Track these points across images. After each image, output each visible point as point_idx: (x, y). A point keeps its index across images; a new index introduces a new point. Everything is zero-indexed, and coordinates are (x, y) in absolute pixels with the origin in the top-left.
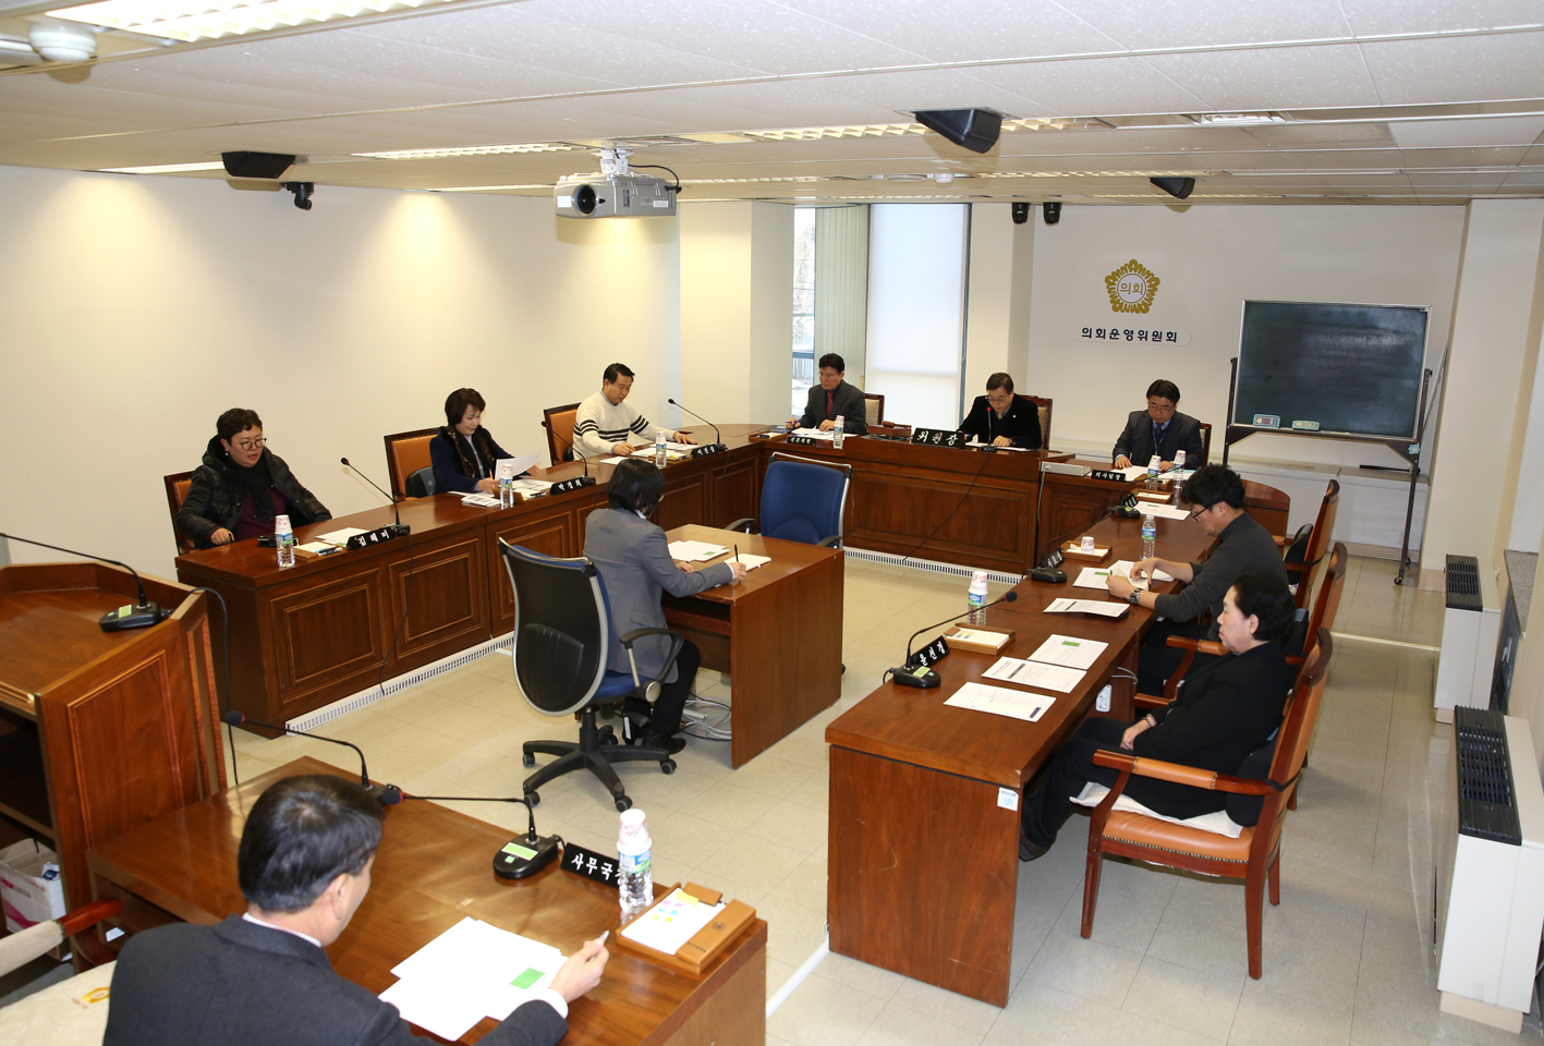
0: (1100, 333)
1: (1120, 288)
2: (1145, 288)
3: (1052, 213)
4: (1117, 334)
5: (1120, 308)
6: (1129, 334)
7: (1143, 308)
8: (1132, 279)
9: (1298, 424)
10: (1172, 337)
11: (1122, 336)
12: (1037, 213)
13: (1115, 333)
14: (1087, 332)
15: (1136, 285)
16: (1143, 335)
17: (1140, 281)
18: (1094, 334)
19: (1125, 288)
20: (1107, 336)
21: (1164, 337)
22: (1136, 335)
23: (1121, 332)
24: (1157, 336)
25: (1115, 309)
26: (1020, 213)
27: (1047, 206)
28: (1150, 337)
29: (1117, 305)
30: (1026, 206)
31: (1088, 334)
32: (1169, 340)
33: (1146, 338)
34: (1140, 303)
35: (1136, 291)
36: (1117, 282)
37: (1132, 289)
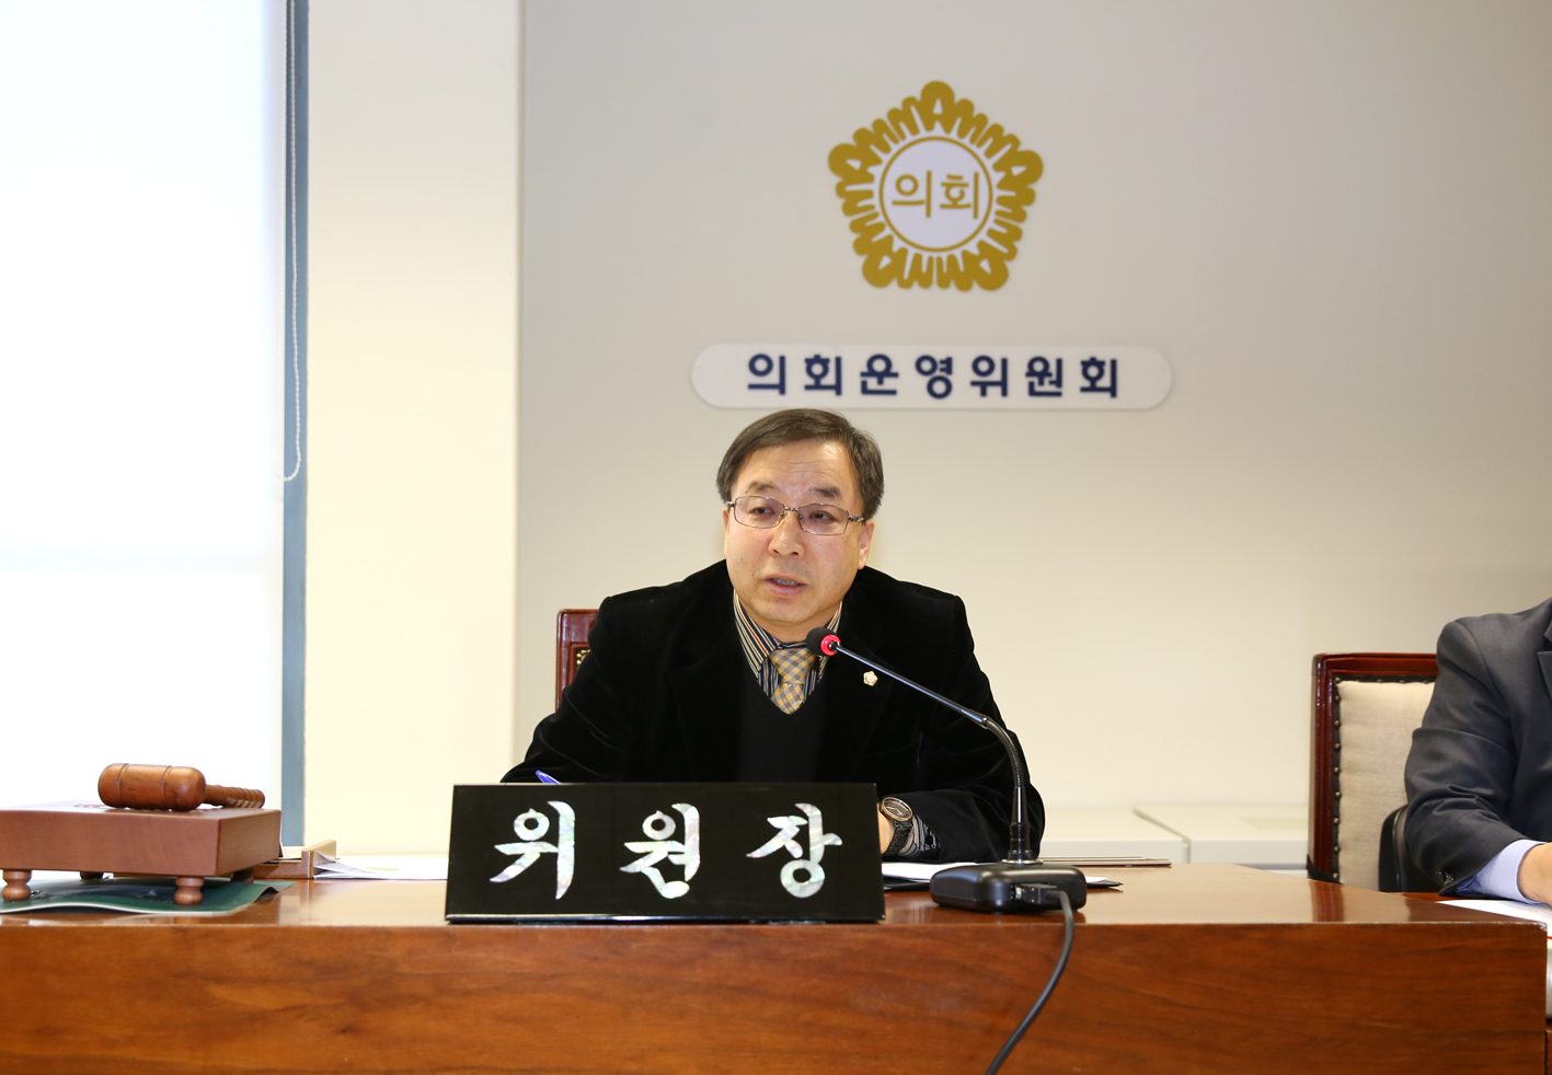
0: (823, 373)
1: (891, 194)
2: (989, 189)
4: (889, 372)
5: (894, 270)
6: (935, 374)
7: (983, 268)
8: (937, 156)
10: (1100, 376)
11: (910, 384)
13: (879, 372)
14: (767, 372)
15: (953, 182)
16: (989, 374)
17: (966, 166)
18: (797, 376)
19: (913, 192)
20: (852, 382)
21: (1073, 378)
22: (962, 375)
23: (904, 363)
24: (1044, 376)
25: (876, 277)
28: (1018, 380)
29: (883, 261)
31: (773, 378)
32: (1093, 388)
33: (1003, 385)
34: (972, 248)
35: (955, 204)
36: (876, 171)
37: (939, 196)
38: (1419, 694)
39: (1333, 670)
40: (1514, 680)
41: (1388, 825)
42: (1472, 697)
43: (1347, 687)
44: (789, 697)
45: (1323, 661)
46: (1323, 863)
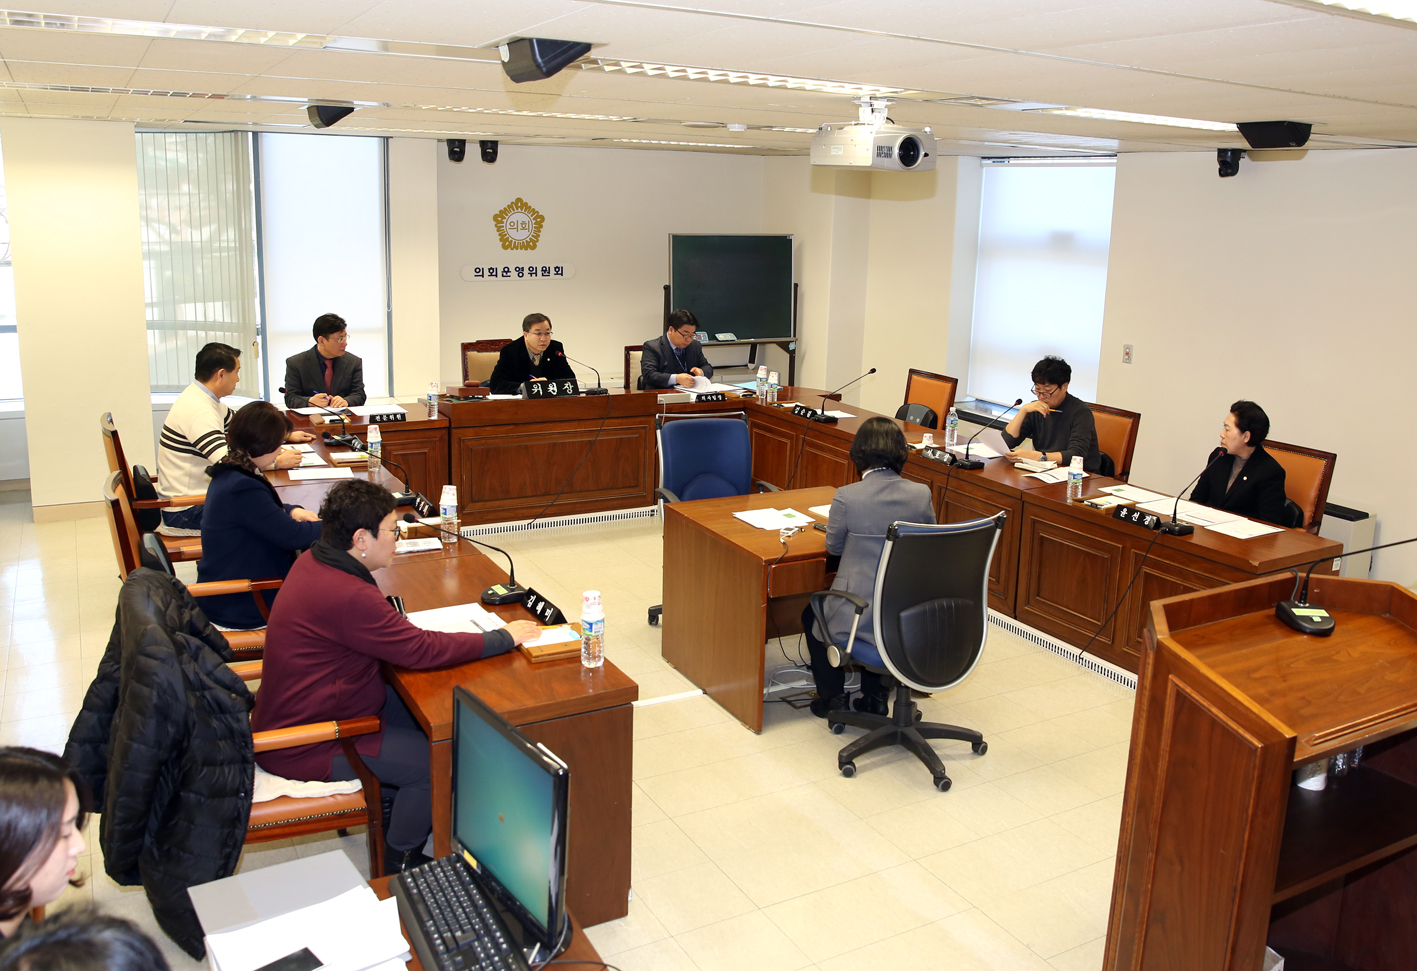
0: (493, 272)
1: (508, 226)
2: (532, 225)
3: (489, 151)
4: (508, 271)
5: (509, 246)
6: (520, 271)
7: (530, 245)
8: (519, 217)
9: (721, 337)
10: (559, 271)
11: (514, 274)
12: (473, 152)
13: (506, 271)
14: (479, 272)
15: (523, 223)
16: (533, 271)
17: (526, 219)
18: (486, 273)
19: (514, 226)
20: (499, 274)
21: (552, 271)
22: (526, 271)
23: (512, 269)
24: (546, 271)
25: (505, 247)
26: (456, 150)
27: (483, 144)
28: (539, 272)
29: (507, 243)
30: (462, 143)
31: (481, 273)
32: (557, 274)
33: (536, 274)
34: (528, 239)
35: (524, 229)
36: (505, 221)
37: (520, 226)
38: (640, 353)
39: (628, 349)
40: (658, 350)
41: (639, 379)
42: (651, 354)
43: (631, 352)
44: (537, 363)
45: (626, 348)
46: (627, 386)
